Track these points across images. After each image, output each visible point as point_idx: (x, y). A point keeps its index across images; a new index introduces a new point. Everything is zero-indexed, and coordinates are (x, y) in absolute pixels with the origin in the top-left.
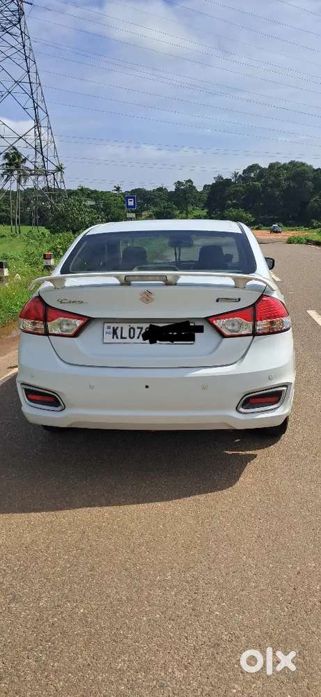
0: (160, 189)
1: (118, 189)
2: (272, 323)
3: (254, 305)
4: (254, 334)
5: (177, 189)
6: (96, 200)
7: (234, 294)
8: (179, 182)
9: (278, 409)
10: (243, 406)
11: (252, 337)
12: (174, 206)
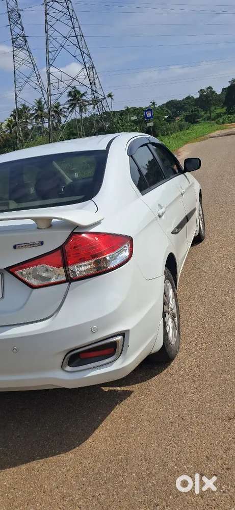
0: (188, 98)
1: (154, 104)
2: (97, 262)
3: (61, 248)
4: (69, 280)
5: (201, 95)
6: (137, 115)
7: (36, 236)
8: (201, 90)
9: (117, 361)
10: (70, 364)
11: (68, 283)
12: (200, 109)
